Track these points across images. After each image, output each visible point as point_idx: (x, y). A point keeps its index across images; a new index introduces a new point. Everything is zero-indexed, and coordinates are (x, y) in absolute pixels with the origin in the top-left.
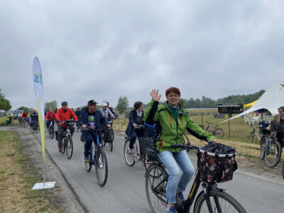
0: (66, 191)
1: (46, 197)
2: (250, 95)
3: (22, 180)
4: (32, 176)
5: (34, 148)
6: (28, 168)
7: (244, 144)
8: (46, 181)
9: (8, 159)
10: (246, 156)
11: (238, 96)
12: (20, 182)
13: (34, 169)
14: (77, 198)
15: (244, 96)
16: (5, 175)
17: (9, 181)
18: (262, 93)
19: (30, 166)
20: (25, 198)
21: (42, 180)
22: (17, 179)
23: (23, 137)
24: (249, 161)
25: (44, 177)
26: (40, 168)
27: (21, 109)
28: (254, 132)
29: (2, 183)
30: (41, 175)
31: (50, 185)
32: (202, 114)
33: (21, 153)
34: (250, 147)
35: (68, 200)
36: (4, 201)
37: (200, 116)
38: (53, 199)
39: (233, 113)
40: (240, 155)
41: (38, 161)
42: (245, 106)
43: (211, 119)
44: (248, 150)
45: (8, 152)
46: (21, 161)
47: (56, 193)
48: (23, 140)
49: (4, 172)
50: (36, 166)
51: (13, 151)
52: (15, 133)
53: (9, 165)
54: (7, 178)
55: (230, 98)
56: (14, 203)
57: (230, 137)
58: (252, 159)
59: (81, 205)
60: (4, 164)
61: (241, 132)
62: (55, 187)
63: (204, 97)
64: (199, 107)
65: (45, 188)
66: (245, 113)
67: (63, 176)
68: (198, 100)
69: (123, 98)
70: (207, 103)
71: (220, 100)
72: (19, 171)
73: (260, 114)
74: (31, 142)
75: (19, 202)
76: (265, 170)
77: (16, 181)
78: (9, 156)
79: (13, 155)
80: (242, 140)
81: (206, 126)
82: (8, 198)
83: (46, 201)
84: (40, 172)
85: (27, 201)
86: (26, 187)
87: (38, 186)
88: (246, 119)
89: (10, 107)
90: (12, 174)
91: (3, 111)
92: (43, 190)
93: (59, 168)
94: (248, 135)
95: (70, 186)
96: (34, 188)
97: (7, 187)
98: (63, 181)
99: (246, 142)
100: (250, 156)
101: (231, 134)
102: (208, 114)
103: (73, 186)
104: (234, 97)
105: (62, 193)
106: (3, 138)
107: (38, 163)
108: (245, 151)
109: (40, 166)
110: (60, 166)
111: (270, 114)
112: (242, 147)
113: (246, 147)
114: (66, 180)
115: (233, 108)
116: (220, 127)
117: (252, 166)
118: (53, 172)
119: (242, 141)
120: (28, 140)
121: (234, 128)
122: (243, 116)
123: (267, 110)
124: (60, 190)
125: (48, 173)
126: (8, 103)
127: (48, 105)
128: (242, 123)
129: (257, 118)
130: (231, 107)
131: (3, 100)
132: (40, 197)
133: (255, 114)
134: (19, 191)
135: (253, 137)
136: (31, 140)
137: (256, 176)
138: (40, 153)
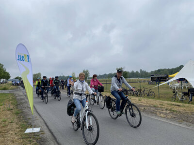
0: (47, 134)
1: (34, 138)
2: (173, 69)
3: (18, 126)
4: (25, 123)
5: (26, 105)
6: (22, 118)
7: (169, 102)
8: (34, 127)
9: (8, 112)
10: (170, 110)
11: (165, 69)
12: (16, 128)
13: (26, 119)
14: (55, 139)
15: (168, 70)
16: (7, 123)
17: (9, 127)
18: (181, 67)
19: (23, 117)
20: (20, 138)
21: (31, 126)
22: (14, 125)
23: (18, 98)
24: (173, 114)
25: (33, 124)
26: (30, 119)
27: (17, 78)
28: (176, 94)
29: (4, 129)
30: (30, 123)
31: (37, 130)
32: (140, 82)
33: (17, 108)
34: (173, 105)
35: (49, 140)
36: (6, 141)
37: (139, 83)
38: (39, 140)
39: (161, 81)
40: (166, 110)
41: (28, 113)
42: (170, 76)
43: (146, 85)
44: (172, 106)
45: (9, 108)
46: (17, 114)
47: (41, 135)
48: (18, 99)
49: (5, 121)
50: (28, 117)
51: (12, 107)
52: (13, 94)
53: (9, 116)
54: (7, 125)
55: (159, 71)
56: (13, 142)
57: (159, 98)
58: (175, 113)
59: (58, 143)
60: (6, 115)
61: (167, 94)
62: (40, 131)
63: (141, 70)
64: (138, 77)
65: (34, 132)
66: (170, 81)
67: (46, 124)
68: (137, 72)
69: (85, 71)
70: (143, 74)
71: (152, 72)
72: (16, 120)
73: (180, 82)
74: (23, 101)
75: (16, 141)
76: (184, 121)
77: (14, 127)
78: (9, 110)
79: (11, 110)
80: (168, 99)
81: (143, 90)
82: (9, 138)
83: (35, 140)
84: (30, 121)
85: (21, 140)
86: (21, 131)
87: (29, 131)
88: (171, 86)
89: (9, 77)
90: (11, 123)
91: (5, 80)
92: (32, 133)
93: (42, 119)
94: (172, 96)
95: (50, 131)
96: (26, 132)
97: (8, 131)
98: (46, 127)
99: (170, 101)
100: (173, 111)
101: (160, 95)
102: (144, 82)
103: (52, 131)
104: (162, 70)
105: (45, 136)
106: (5, 98)
107: (28, 115)
108: (170, 108)
109: (30, 117)
110: (43, 117)
111: (187, 82)
112: (168, 104)
113: (171, 105)
114: (47, 126)
115: (161, 77)
116: (152, 90)
117: (175, 118)
118: (39, 121)
119: (168, 101)
120: (22, 99)
121: (162, 91)
122: (168, 83)
123: (185, 79)
124: (43, 134)
125: (35, 122)
126: (8, 74)
127: (35, 75)
128: (168, 88)
129: (178, 85)
130: (160, 77)
131: (5, 72)
132: (30, 138)
133: (176, 82)
134: (16, 134)
135: (175, 98)
136: (24, 99)
137: (177, 124)
138: (30, 108)
